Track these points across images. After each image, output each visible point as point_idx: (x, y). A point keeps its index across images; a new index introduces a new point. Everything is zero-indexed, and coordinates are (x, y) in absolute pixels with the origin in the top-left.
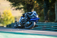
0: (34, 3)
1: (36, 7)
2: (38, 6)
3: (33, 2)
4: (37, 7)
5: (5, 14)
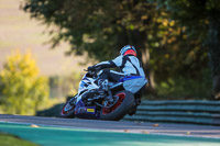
0: (161, 27)
1: (167, 43)
2: (173, 39)
3: (158, 24)
4: (170, 41)
5: (12, 69)
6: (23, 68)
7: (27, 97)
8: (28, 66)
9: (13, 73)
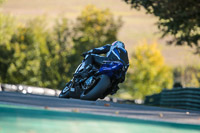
6: (148, 57)
7: (153, 83)
8: (153, 55)
9: (140, 62)
